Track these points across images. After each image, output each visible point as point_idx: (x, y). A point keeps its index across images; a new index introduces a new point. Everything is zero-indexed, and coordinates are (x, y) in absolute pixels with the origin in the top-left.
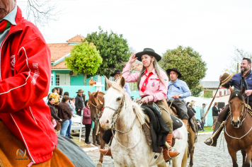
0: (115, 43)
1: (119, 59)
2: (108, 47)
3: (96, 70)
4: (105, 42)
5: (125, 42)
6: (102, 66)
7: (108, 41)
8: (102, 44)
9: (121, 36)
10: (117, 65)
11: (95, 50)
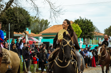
0: (87, 24)
1: (89, 31)
2: (84, 25)
3: (79, 36)
4: (83, 23)
5: (91, 23)
6: (82, 34)
7: (84, 23)
8: (81, 24)
9: (90, 20)
10: (88, 33)
11: (79, 27)
